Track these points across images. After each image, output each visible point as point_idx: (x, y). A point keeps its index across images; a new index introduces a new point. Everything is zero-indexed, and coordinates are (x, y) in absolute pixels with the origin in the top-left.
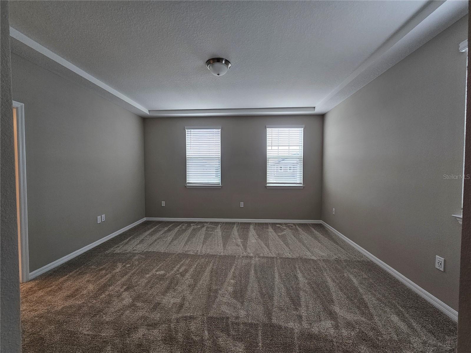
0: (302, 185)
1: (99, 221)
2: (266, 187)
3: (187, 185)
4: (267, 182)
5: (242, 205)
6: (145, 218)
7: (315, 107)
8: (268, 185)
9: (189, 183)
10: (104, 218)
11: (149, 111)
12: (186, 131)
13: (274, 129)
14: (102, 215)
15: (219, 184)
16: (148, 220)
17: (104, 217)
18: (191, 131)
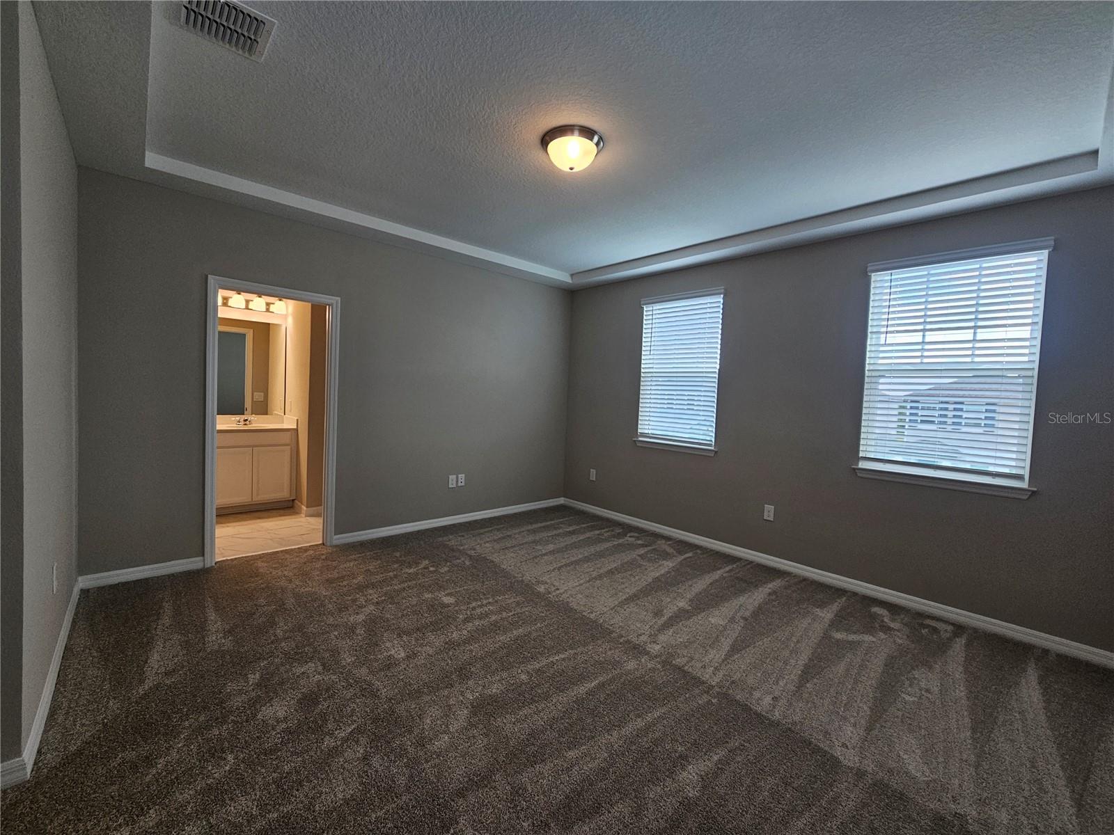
0: (1024, 485)
1: (452, 484)
2: (854, 469)
3: (641, 439)
4: (861, 454)
5: (769, 512)
6: (563, 498)
7: (1096, 152)
8: (863, 465)
9: (643, 435)
10: (463, 481)
11: (572, 275)
12: (645, 309)
13: (899, 274)
14: (460, 476)
15: (710, 445)
16: (567, 503)
17: (463, 479)
18: (654, 308)
